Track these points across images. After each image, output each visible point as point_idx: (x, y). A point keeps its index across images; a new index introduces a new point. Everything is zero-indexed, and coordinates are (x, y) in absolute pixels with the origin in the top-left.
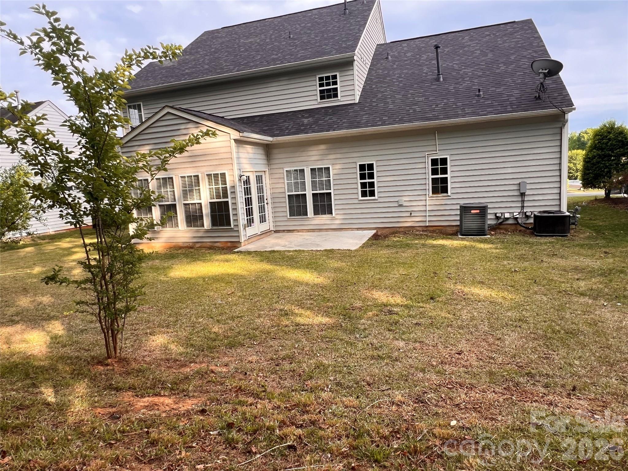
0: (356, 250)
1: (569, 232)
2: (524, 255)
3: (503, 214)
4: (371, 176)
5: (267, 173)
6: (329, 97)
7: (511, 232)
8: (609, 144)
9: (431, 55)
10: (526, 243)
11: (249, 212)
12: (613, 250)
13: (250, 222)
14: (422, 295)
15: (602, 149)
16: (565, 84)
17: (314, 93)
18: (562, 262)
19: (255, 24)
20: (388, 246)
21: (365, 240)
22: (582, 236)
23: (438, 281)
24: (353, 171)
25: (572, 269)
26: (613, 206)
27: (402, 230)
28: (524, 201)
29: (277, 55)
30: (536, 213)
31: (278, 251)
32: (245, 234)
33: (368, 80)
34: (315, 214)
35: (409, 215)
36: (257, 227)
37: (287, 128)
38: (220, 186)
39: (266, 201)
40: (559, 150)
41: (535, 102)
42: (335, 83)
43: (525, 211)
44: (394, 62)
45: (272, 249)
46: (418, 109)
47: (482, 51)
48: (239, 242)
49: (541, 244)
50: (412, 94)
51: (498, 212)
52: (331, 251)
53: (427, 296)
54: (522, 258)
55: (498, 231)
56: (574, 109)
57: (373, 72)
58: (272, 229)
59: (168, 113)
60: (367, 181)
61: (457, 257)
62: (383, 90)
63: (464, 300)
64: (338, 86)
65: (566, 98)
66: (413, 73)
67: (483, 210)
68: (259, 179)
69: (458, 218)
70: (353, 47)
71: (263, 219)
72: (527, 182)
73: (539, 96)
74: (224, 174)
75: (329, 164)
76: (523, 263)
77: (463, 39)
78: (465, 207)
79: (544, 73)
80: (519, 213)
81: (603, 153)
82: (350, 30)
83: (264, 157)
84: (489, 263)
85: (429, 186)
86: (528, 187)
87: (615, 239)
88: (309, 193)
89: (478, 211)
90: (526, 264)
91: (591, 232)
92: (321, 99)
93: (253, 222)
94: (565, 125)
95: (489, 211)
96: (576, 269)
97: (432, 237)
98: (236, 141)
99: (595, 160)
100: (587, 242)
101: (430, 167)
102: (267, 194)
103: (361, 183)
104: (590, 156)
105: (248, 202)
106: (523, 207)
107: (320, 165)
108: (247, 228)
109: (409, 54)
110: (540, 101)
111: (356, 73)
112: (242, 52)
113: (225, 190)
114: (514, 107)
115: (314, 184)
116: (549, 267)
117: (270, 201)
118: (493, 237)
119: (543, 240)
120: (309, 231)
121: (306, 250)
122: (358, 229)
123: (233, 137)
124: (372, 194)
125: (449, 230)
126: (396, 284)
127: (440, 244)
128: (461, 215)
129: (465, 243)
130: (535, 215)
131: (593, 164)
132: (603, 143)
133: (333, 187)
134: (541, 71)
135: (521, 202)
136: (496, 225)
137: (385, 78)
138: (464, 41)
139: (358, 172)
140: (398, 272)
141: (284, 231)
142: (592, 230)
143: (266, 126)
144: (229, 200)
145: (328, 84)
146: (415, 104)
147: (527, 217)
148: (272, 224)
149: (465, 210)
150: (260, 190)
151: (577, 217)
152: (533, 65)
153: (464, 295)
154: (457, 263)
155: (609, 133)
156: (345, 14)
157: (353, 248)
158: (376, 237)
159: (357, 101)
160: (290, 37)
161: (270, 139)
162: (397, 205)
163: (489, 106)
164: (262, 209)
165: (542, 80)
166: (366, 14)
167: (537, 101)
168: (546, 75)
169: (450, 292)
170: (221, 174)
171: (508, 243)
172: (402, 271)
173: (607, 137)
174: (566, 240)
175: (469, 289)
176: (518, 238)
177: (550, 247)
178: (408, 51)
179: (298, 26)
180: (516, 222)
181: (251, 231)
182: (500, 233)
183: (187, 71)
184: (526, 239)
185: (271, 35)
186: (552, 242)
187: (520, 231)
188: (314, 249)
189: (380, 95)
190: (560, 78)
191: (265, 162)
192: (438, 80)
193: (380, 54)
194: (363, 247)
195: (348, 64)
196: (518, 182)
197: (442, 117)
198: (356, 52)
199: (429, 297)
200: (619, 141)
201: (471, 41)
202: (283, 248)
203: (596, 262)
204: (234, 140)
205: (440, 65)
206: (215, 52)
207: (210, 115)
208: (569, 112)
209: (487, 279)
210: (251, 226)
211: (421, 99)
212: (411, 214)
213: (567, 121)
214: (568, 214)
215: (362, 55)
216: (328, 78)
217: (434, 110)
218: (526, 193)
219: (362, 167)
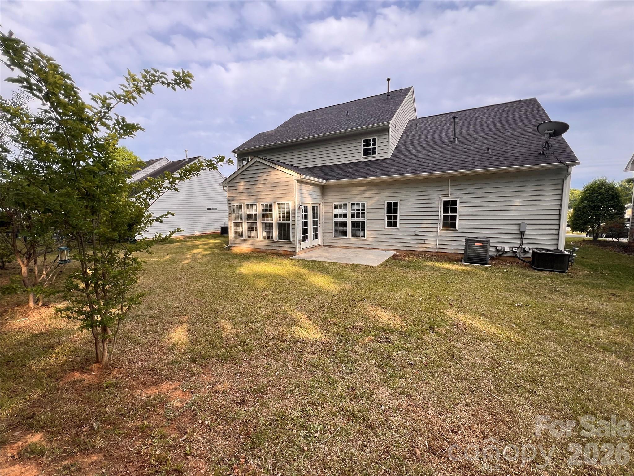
0: (376, 267)
1: (567, 269)
2: (525, 288)
3: (503, 248)
4: (395, 211)
5: (321, 205)
6: (369, 154)
7: (510, 264)
8: (600, 197)
9: (449, 125)
10: (525, 275)
11: (305, 231)
12: (621, 293)
13: (305, 238)
14: (423, 322)
15: (593, 201)
16: (568, 143)
17: (359, 151)
18: (568, 301)
19: (327, 109)
20: (402, 266)
21: (386, 258)
22: (580, 273)
23: (441, 307)
24: (382, 207)
25: (581, 311)
26: (601, 248)
27: (417, 253)
28: (523, 238)
29: (336, 126)
30: (535, 250)
31: (318, 261)
32: (300, 247)
33: (400, 143)
34: (352, 236)
35: (423, 242)
36: (310, 242)
37: (337, 175)
38: (286, 212)
39: (319, 225)
40: (560, 198)
41: (539, 157)
42: (375, 144)
43: (523, 247)
44: (420, 131)
45: (315, 259)
46: (436, 163)
47: (491, 121)
48: (295, 252)
49: (540, 277)
50: (432, 152)
51: (499, 246)
52: (357, 266)
53: (427, 323)
54: (523, 291)
55: (497, 261)
56: (579, 163)
57: (404, 138)
58: (322, 244)
59: (257, 161)
60: (392, 214)
61: (460, 283)
62: (409, 149)
63: (464, 336)
64: (377, 146)
65: (570, 154)
66: (434, 138)
67: (486, 243)
68: (315, 209)
69: (463, 248)
70: (389, 118)
71: (315, 237)
72: (527, 223)
73: (543, 153)
74: (289, 204)
75: (365, 201)
76: (525, 297)
77: (476, 114)
78: (470, 240)
79: (550, 134)
80: (518, 248)
81: (593, 204)
82: (389, 108)
83: (319, 194)
84: (490, 293)
85: (440, 221)
86: (528, 227)
87: (617, 280)
88: (349, 221)
89: (481, 244)
90: (529, 298)
91: (589, 270)
92: (364, 155)
93: (307, 238)
94: (567, 177)
95: (491, 245)
96: (585, 311)
97: (440, 261)
98: (298, 181)
99: (585, 210)
100: (588, 280)
101: (443, 207)
102: (320, 220)
103: (387, 216)
104: (581, 205)
105: (305, 224)
106: (522, 244)
107: (358, 201)
108: (302, 242)
109: (433, 125)
110: (544, 157)
111: (390, 137)
112: (315, 125)
113: (288, 215)
114: (519, 161)
115: (353, 214)
116: (554, 305)
117: (321, 225)
118: (494, 266)
119: (541, 274)
120: (346, 247)
121: (339, 262)
122: (382, 249)
123: (296, 178)
124: (395, 224)
125: (456, 257)
126: (400, 305)
127: (446, 269)
128: (466, 246)
129: (468, 268)
130: (533, 251)
131: (583, 212)
132: (594, 196)
133: (367, 217)
134: (546, 132)
135: (520, 240)
136: (496, 256)
137: (412, 141)
138: (477, 115)
139: (386, 208)
140: (405, 293)
141: (330, 246)
142: (588, 268)
143: (323, 173)
144: (291, 222)
145: (369, 145)
146: (433, 159)
147: (526, 252)
148: (322, 241)
149: (469, 242)
150: (315, 216)
151: (574, 256)
152: (539, 127)
153: (465, 329)
154: (460, 289)
155: (600, 188)
156: (387, 99)
157: (374, 265)
158: (395, 257)
159: (390, 157)
160: (347, 115)
161: (324, 181)
162: (414, 234)
163: (496, 161)
164: (315, 230)
165: (547, 139)
166: (402, 98)
167: (541, 157)
168: (551, 135)
169: (450, 322)
170: (286, 204)
171: (507, 274)
172: (409, 291)
173: (597, 191)
174: (565, 276)
175: (470, 322)
176: (516, 270)
177: (550, 282)
178: (431, 124)
179: (354, 108)
180: (515, 256)
181: (304, 245)
182: (500, 263)
183: (279, 137)
184: (525, 271)
185: (336, 114)
186: (551, 277)
187: (518, 263)
188: (345, 262)
189: (407, 153)
190: (563, 139)
191: (320, 197)
192: (454, 142)
193: (411, 126)
194: (382, 265)
195: (385, 130)
196: (518, 223)
197: (455, 168)
198: (391, 122)
199: (428, 326)
200: (610, 195)
201: (482, 115)
202: (324, 259)
203: (607, 305)
204: (297, 180)
205: (456, 132)
206: (298, 126)
207: (283, 163)
208: (573, 166)
209: (490, 311)
210: (305, 241)
211: (439, 156)
212: (424, 242)
213: (570, 174)
214: (566, 253)
215: (397, 125)
216: (369, 140)
217: (448, 163)
218: (526, 233)
219: (389, 204)
